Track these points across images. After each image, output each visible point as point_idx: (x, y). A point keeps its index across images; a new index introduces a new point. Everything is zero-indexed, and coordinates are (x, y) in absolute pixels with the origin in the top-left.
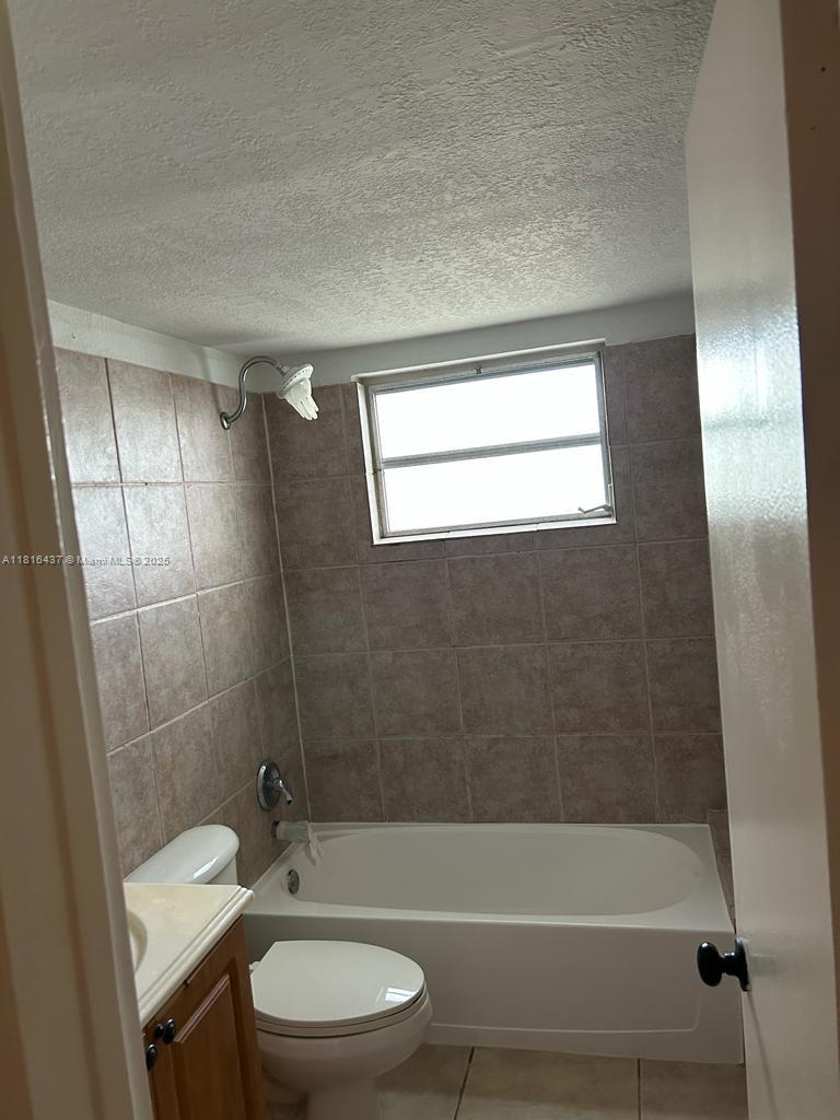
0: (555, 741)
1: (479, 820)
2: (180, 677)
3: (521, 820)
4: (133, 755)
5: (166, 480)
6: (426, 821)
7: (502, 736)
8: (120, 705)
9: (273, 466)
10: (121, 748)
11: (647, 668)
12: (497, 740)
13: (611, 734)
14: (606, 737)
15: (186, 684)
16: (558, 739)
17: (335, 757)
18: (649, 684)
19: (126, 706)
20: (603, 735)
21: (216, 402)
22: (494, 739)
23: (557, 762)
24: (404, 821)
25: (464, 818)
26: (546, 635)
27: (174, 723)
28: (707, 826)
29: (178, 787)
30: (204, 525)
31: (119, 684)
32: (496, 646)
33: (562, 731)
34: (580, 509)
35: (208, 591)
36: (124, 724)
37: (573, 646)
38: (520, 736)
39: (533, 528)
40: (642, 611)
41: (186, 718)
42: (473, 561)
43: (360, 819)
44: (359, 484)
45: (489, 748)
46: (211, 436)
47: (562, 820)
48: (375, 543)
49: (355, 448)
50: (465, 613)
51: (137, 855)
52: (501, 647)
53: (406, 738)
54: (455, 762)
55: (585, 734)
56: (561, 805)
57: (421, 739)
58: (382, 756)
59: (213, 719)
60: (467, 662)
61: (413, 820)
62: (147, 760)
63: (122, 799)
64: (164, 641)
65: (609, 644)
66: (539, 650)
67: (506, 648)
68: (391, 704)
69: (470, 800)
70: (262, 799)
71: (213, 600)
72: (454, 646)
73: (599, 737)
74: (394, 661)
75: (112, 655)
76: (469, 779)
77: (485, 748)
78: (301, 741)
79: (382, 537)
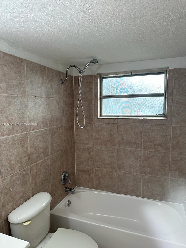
0: (142, 176)
1: (119, 193)
2: (41, 150)
3: (130, 195)
4: (23, 173)
5: (42, 96)
6: (105, 191)
7: (127, 172)
8: (20, 159)
9: (75, 95)
10: (19, 171)
11: (170, 160)
12: (126, 173)
13: (158, 176)
14: (156, 177)
15: (43, 152)
16: (143, 175)
17: (83, 171)
18: (170, 164)
19: (22, 159)
20: (156, 176)
21: (60, 76)
22: (125, 173)
23: (142, 181)
24: (99, 190)
25: (115, 192)
26: (143, 147)
27: (38, 163)
28: (183, 205)
29: (37, 180)
30: (53, 109)
31: (20, 153)
32: (128, 148)
33: (144, 173)
34: (156, 114)
35: (52, 127)
36: (21, 164)
37: (150, 151)
38: (132, 173)
39: (142, 118)
40: (171, 144)
41: (42, 162)
42: (124, 125)
43: (88, 188)
44: (96, 102)
45: (124, 175)
46: (57, 86)
47: (142, 197)
48: (99, 118)
49: (96, 92)
50: (121, 139)
51: (22, 201)
52: (130, 149)
53: (102, 169)
54: (114, 177)
55: (151, 175)
56: (142, 193)
57: (106, 170)
58: (95, 173)
59: (50, 161)
60: (120, 152)
61: (102, 190)
62: (28, 174)
63: (18, 186)
64: (37, 140)
65: (160, 152)
66: (140, 151)
67: (131, 150)
68: (99, 160)
69: (117, 187)
70: (63, 181)
71: (53, 129)
72: (117, 147)
73: (154, 177)
74: (101, 149)
75: (18, 145)
76: (117, 182)
77: (122, 175)
78: (75, 166)
79: (101, 116)
